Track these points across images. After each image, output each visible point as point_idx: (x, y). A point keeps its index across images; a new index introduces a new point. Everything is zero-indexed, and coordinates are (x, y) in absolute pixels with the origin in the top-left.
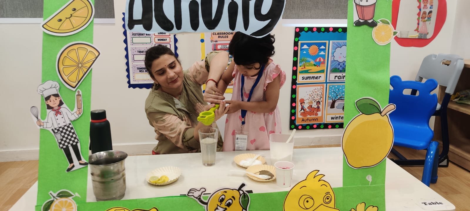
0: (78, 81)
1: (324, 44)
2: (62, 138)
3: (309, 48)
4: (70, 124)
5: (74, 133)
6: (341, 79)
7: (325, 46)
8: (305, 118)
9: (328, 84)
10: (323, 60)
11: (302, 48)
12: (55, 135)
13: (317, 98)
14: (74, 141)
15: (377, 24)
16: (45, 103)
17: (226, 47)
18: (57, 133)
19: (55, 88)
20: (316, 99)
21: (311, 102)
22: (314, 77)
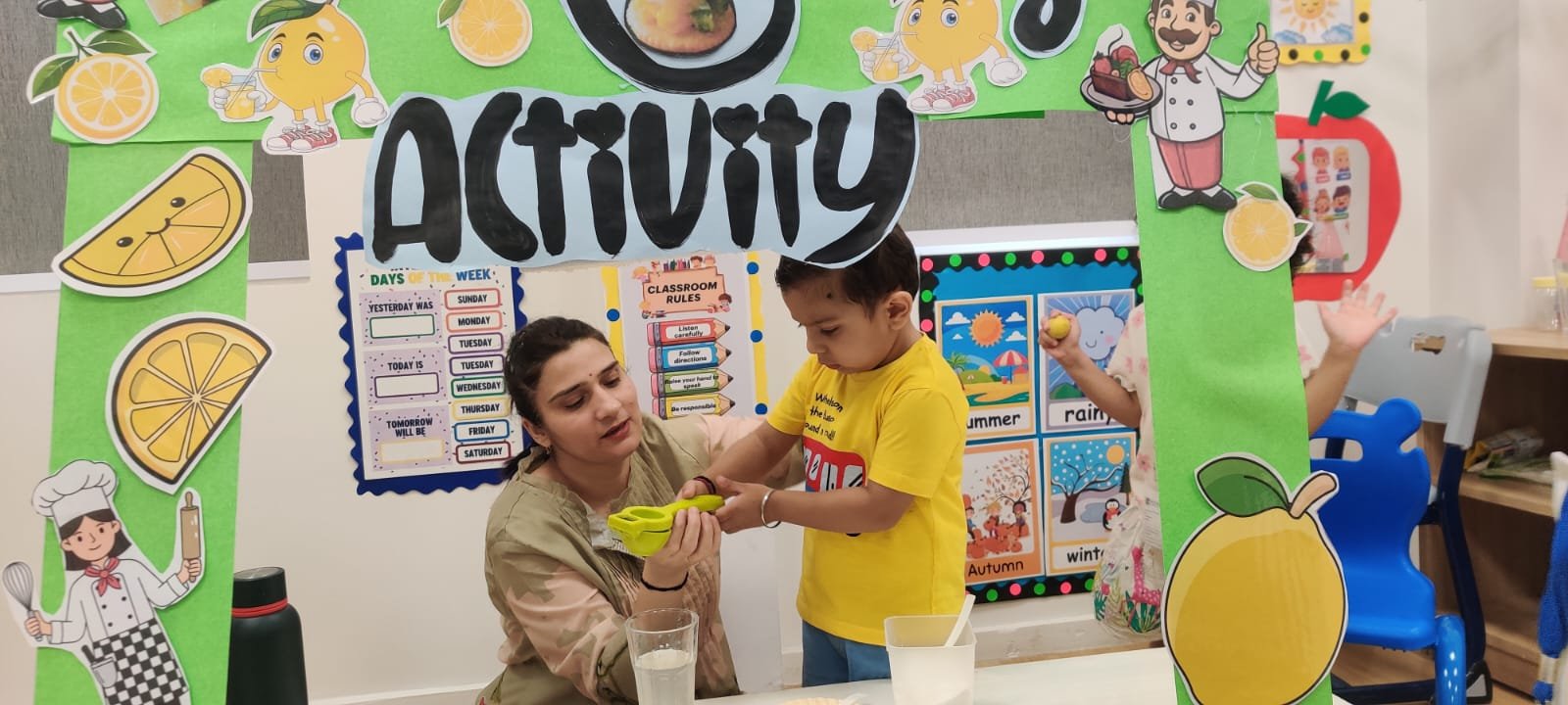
0: (189, 456)
1: (1021, 308)
2: (120, 678)
3: (969, 322)
4: (153, 622)
5: (166, 657)
6: (1087, 422)
7: (1023, 313)
8: (980, 563)
9: (1045, 440)
10: (1022, 358)
11: (947, 323)
12: (93, 669)
13: (1014, 491)
14: (165, 689)
15: (1235, 200)
16: (60, 547)
17: (693, 331)
18: (102, 659)
19: (99, 489)
20: (1012, 495)
21: (993, 504)
22: (995, 418)
